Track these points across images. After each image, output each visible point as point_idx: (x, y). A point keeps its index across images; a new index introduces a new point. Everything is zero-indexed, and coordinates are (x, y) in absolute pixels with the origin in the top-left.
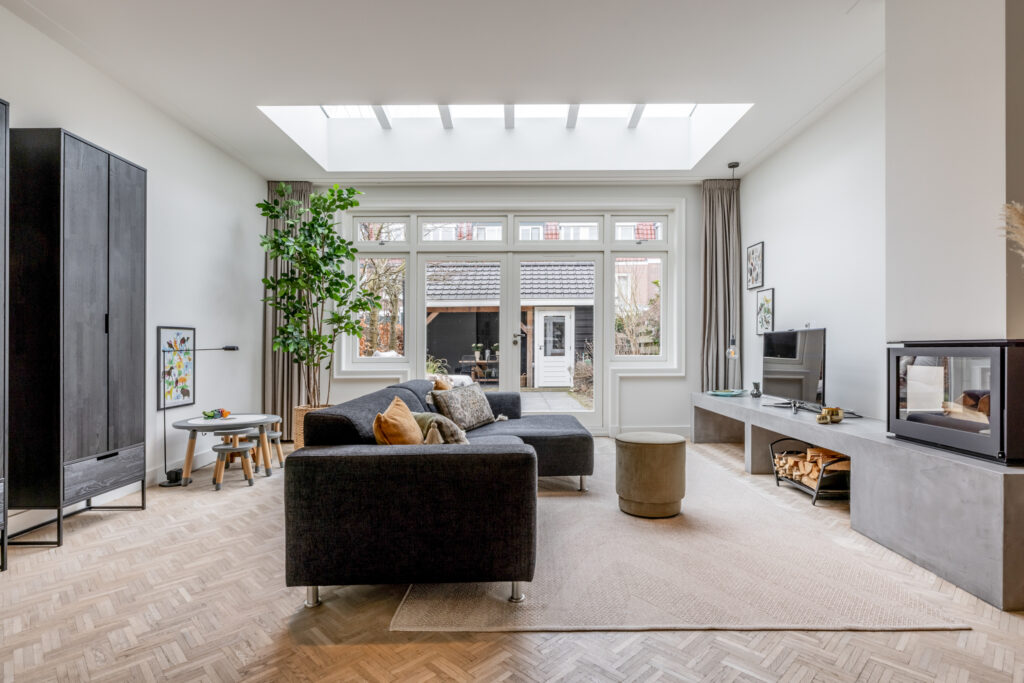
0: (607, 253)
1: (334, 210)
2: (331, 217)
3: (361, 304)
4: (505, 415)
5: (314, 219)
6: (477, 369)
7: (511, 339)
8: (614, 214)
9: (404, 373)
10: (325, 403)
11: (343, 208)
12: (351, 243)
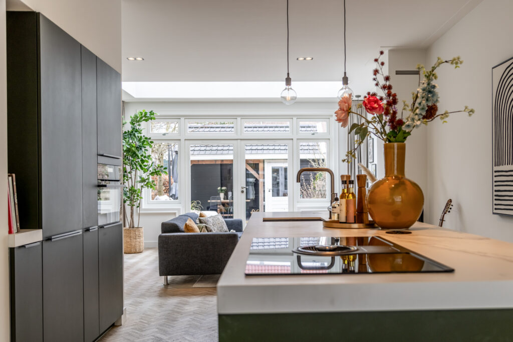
0: (295, 140)
1: (141, 121)
2: (139, 125)
3: (156, 172)
4: (234, 230)
5: (134, 129)
6: (221, 207)
7: (240, 190)
8: (299, 117)
9: (179, 210)
10: (137, 227)
11: (146, 120)
12: (150, 139)
